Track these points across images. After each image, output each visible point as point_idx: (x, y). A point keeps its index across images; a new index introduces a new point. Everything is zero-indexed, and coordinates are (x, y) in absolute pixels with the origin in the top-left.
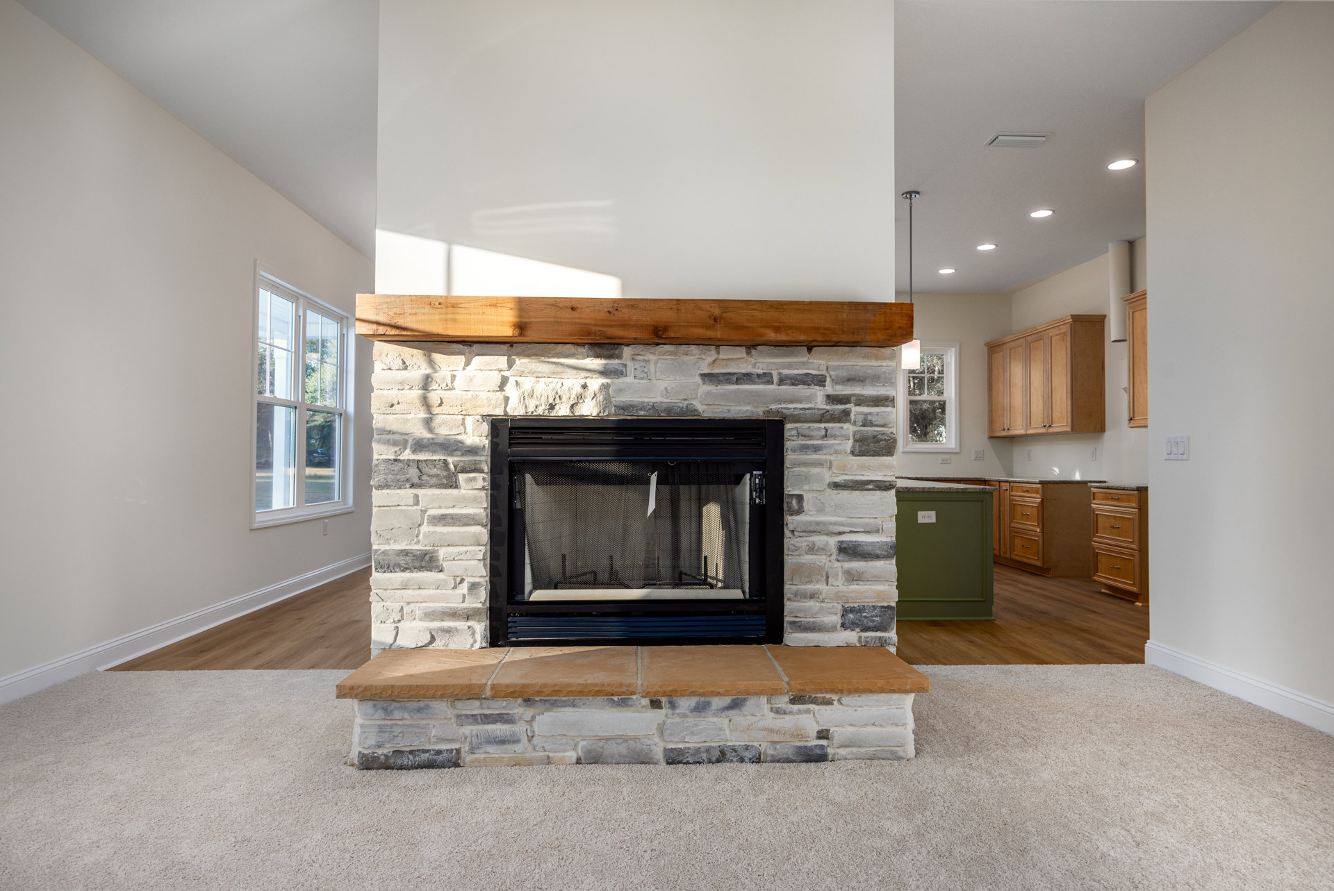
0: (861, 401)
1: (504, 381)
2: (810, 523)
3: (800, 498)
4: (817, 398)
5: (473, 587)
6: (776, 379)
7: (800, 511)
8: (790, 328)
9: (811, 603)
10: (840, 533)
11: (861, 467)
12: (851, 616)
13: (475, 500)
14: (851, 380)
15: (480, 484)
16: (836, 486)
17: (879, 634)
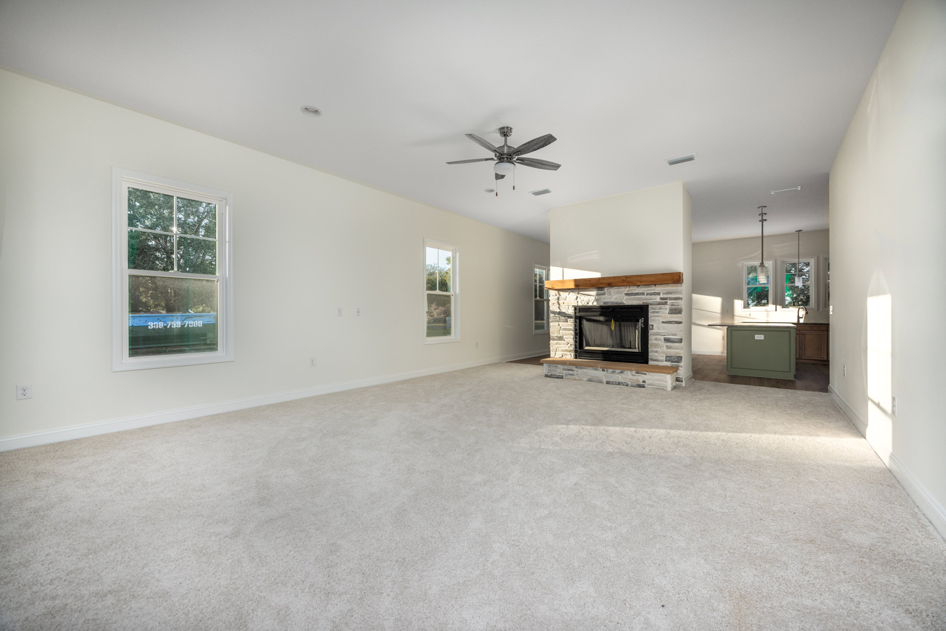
0: (671, 299)
1: (577, 297)
2: (655, 332)
3: (652, 325)
4: (658, 299)
5: (571, 345)
6: (645, 294)
7: (652, 329)
8: (644, 281)
9: (657, 354)
10: (664, 335)
11: (671, 317)
12: (668, 358)
13: (571, 325)
14: (668, 293)
15: (572, 321)
16: (663, 322)
17: (676, 363)
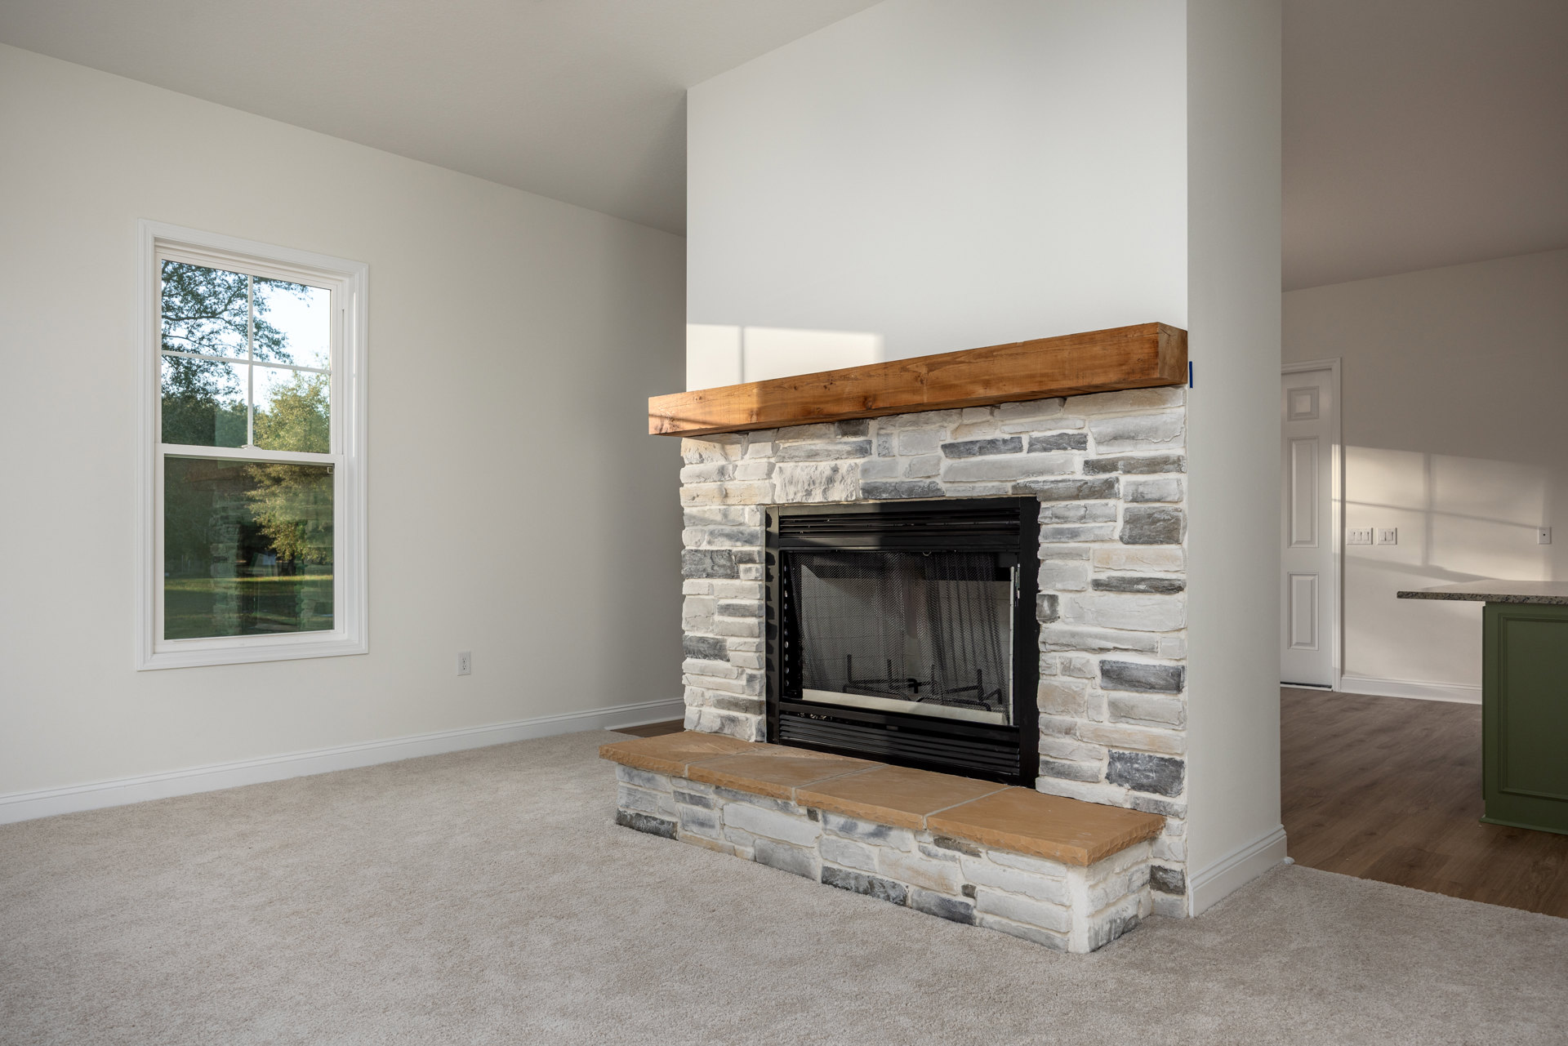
0: (1132, 467)
1: (771, 468)
2: (1063, 633)
3: (1053, 599)
4: (1072, 466)
5: (751, 679)
6: (1025, 445)
7: (1053, 618)
8: (1001, 379)
9: (1067, 741)
10: (1102, 650)
11: (1131, 559)
12: (1118, 765)
13: (751, 591)
14: (1117, 438)
15: (753, 574)
16: (1098, 585)
17: (1157, 797)
